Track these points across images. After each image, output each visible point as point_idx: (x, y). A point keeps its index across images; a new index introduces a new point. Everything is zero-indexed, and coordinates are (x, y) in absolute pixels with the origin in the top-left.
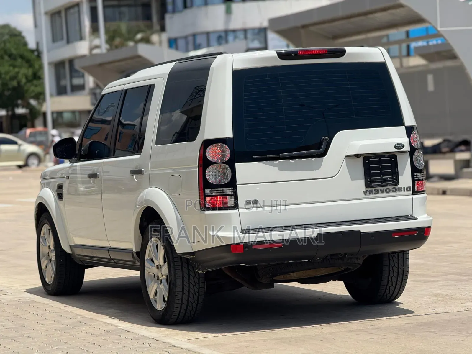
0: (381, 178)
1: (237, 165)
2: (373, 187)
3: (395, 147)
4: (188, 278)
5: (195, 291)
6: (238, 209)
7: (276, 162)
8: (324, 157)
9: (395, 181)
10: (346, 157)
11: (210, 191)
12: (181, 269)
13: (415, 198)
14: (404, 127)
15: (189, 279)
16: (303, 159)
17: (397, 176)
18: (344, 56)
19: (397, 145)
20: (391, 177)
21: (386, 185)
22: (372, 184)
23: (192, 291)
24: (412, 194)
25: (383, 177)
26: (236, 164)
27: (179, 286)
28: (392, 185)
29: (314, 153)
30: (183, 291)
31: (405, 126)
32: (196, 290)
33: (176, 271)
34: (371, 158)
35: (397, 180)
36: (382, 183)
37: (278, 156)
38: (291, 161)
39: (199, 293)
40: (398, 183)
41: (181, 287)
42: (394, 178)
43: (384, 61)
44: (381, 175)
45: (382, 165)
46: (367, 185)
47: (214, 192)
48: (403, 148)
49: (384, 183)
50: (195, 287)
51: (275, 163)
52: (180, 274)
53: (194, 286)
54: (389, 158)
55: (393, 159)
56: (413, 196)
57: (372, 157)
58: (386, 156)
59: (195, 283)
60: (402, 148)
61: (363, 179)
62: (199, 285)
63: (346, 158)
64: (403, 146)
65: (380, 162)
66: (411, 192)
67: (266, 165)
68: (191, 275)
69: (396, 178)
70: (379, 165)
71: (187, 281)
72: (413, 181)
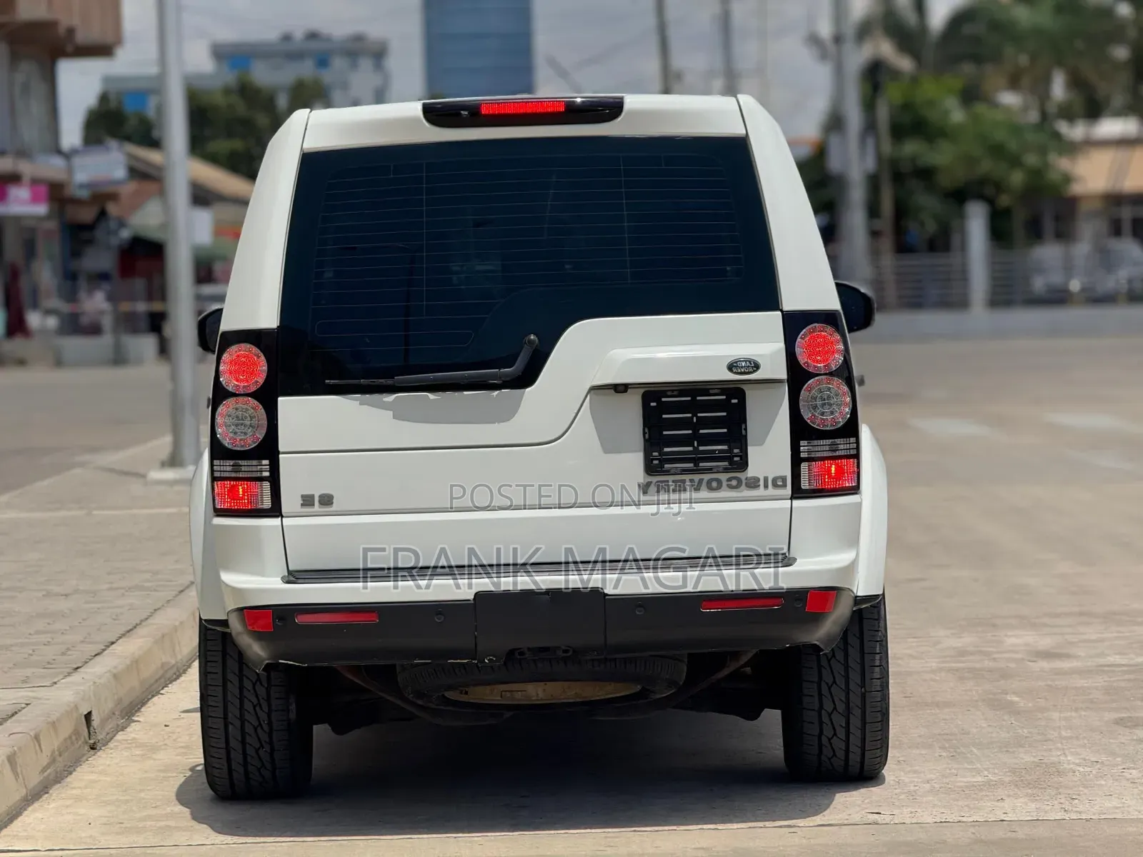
0: (696, 449)
1: (282, 400)
2: (667, 473)
3: (731, 367)
4: (237, 685)
5: (258, 718)
6: (282, 517)
7: (391, 398)
8: (527, 390)
9: (736, 459)
10: (594, 389)
11: (233, 466)
12: (220, 661)
13: (797, 508)
14: (779, 313)
15: (241, 688)
16: (465, 393)
17: (744, 447)
18: (619, 119)
19: (736, 362)
20: (725, 447)
21: (710, 470)
22: (666, 466)
23: (250, 717)
24: (792, 498)
25: (701, 448)
26: (280, 399)
27: (216, 705)
28: (726, 470)
29: (494, 376)
30: (225, 718)
31: (782, 311)
32: (263, 716)
33: (209, 664)
34: (664, 394)
35: (743, 457)
36: (696, 462)
37: (390, 382)
38: (431, 396)
39: (270, 724)
40: (743, 464)
41: (221, 705)
42: (736, 451)
43: (744, 132)
44: (696, 443)
45: (699, 415)
46: (650, 469)
47: (243, 469)
48: (754, 371)
49: (701, 464)
50: (258, 708)
51: (385, 399)
52: (217, 673)
53: (254, 707)
54: (724, 397)
55: (734, 401)
56: (795, 502)
57: (669, 393)
58: (711, 392)
59: (259, 700)
60: (751, 370)
61: (640, 451)
62: (269, 706)
63: (592, 392)
64: (756, 367)
65: (694, 407)
66: (788, 491)
67: (360, 404)
68: (248, 678)
69: (741, 452)
70: (690, 415)
71: (237, 692)
72: (796, 461)
